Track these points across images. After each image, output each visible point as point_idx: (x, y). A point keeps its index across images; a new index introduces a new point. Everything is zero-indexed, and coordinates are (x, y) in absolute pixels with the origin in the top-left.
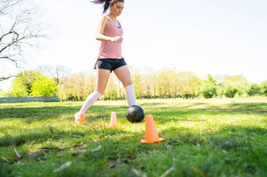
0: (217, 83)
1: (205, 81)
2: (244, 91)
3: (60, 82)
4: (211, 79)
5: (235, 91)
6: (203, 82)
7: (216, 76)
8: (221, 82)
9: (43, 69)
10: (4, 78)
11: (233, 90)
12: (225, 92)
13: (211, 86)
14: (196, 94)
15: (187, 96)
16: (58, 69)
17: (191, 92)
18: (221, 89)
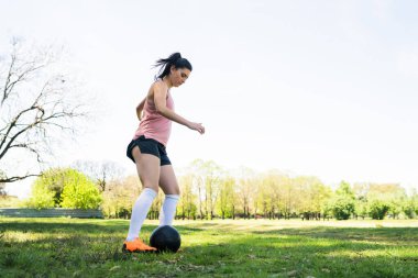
0: (357, 197)
1: (337, 192)
2: (399, 209)
3: (107, 187)
4: (347, 189)
5: (386, 209)
6: (333, 194)
7: (355, 185)
8: (362, 194)
9: (83, 167)
10: (18, 178)
11: (381, 208)
12: (368, 211)
13: (345, 200)
14: (322, 212)
15: (308, 216)
16: (105, 167)
17: (314, 210)
18: (362, 206)
